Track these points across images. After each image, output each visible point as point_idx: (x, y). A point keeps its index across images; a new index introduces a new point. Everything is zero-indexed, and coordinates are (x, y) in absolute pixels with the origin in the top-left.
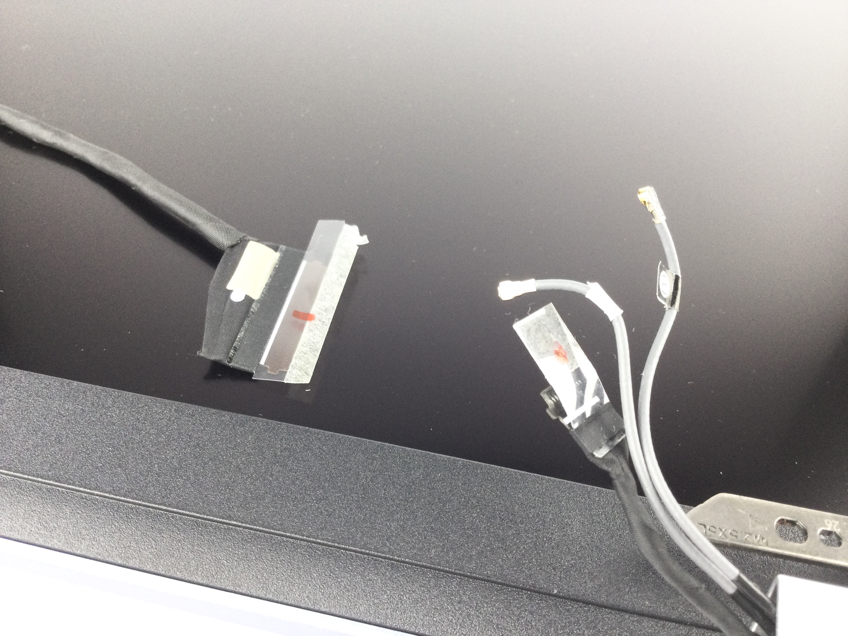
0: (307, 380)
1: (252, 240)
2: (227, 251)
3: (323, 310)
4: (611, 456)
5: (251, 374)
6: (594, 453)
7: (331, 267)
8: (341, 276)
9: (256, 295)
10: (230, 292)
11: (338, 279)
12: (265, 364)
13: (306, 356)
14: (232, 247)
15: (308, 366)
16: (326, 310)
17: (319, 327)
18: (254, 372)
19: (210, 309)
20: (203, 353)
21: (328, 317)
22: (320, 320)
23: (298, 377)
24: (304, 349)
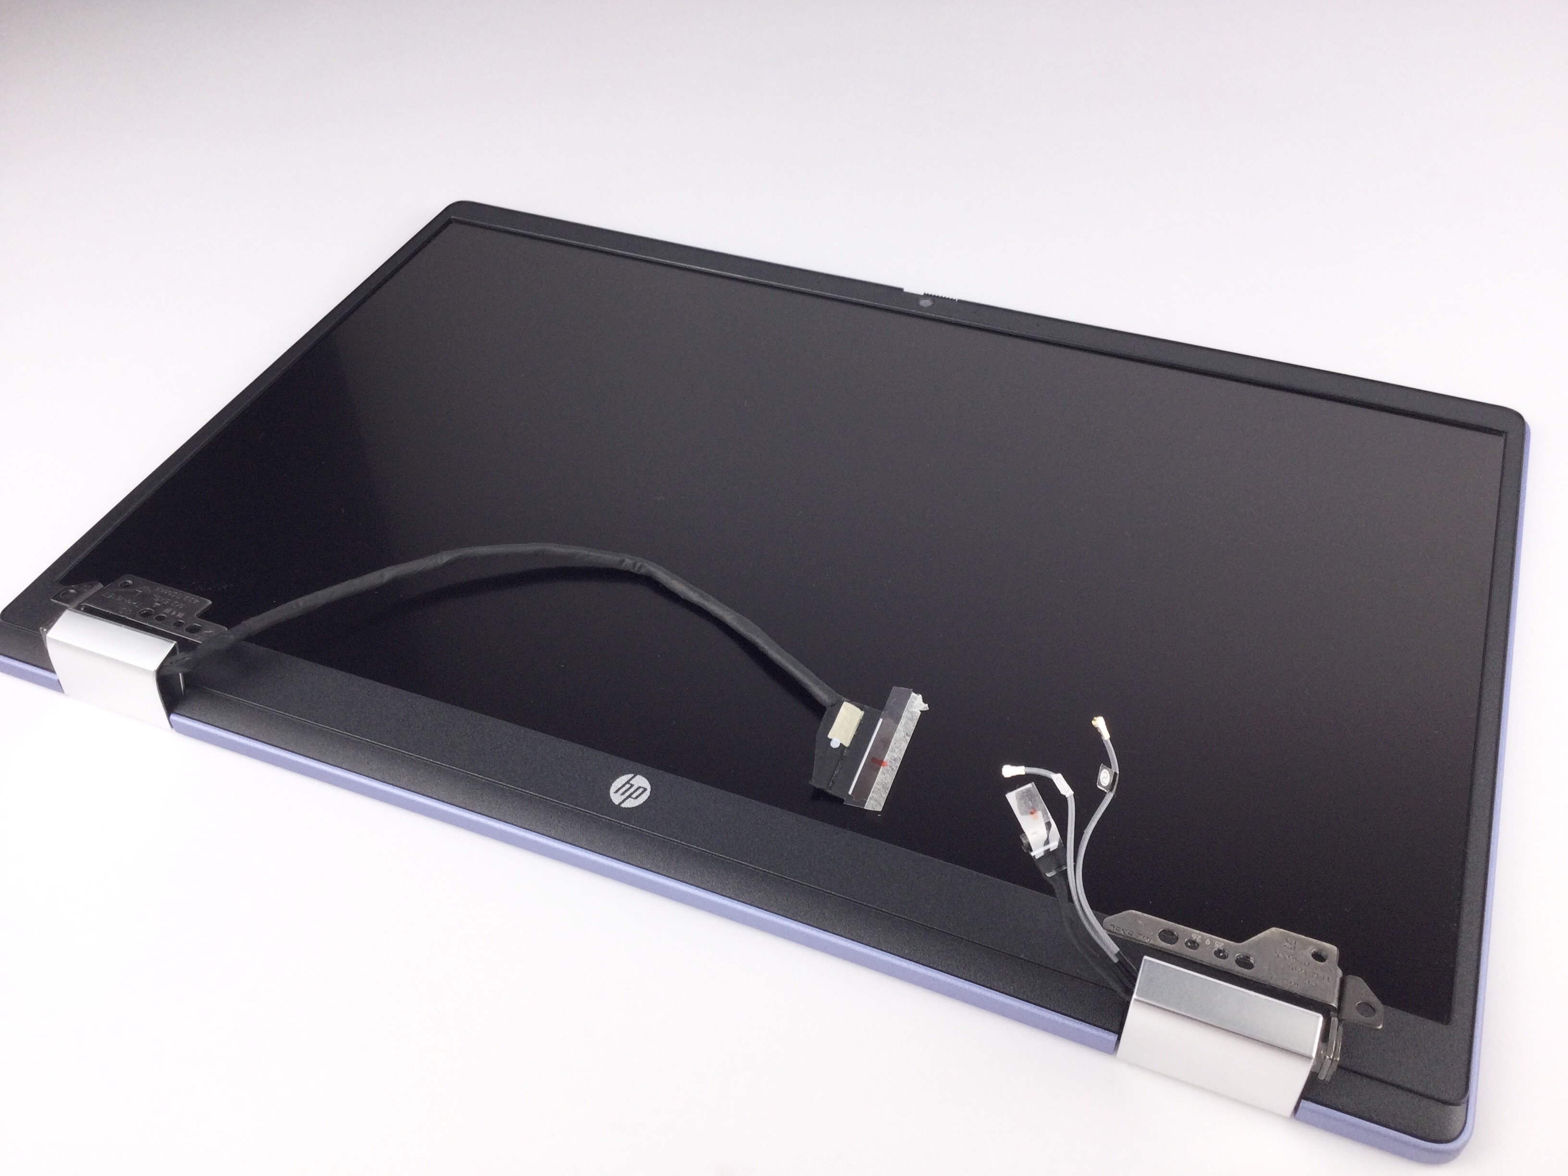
0: (879, 809)
1: (846, 701)
2: (829, 709)
3: (893, 760)
4: (1056, 877)
5: (843, 800)
6: (1046, 874)
7: (900, 727)
8: (907, 735)
9: (847, 744)
10: (831, 740)
11: (904, 737)
12: (852, 794)
13: (880, 792)
14: (832, 706)
15: (880, 799)
16: (895, 760)
17: (889, 772)
18: (845, 799)
19: (818, 752)
20: (813, 782)
21: (896, 765)
22: (890, 767)
23: (874, 806)
24: (879, 787)
